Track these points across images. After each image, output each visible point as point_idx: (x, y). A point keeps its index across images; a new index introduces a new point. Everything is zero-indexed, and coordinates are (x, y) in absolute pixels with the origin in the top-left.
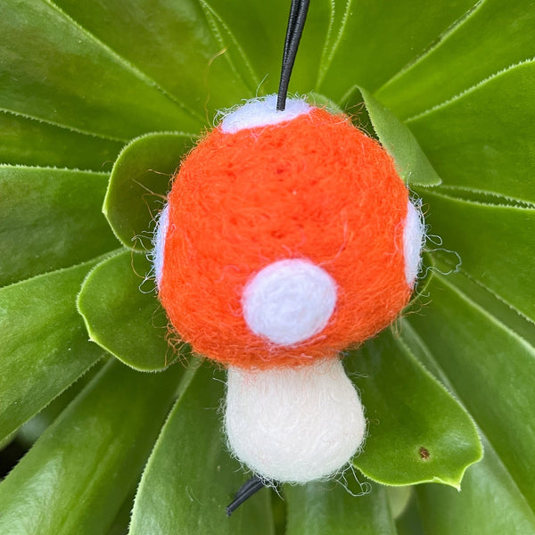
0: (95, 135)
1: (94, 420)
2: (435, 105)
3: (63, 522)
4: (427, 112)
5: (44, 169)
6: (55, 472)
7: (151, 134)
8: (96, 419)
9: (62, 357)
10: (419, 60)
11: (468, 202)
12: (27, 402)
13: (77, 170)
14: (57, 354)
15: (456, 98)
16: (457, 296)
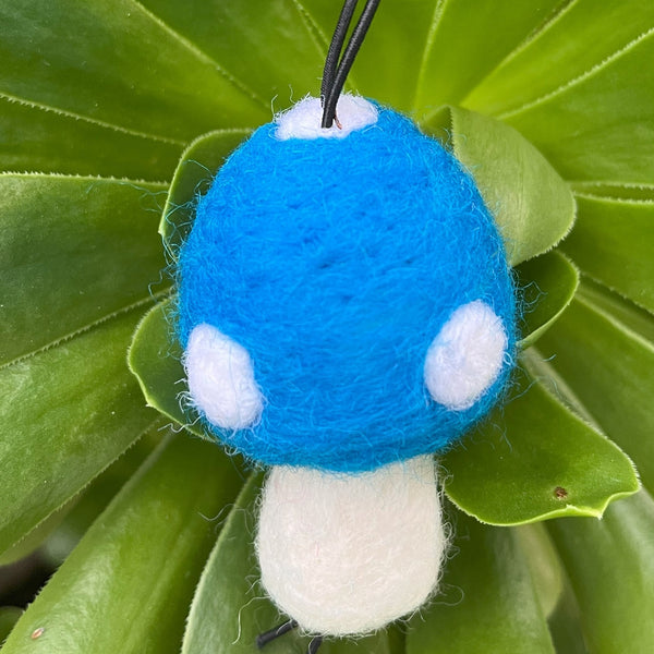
0: (144, 136)
1: (156, 505)
2: (570, 80)
3: (126, 634)
4: (561, 89)
5: (85, 178)
6: (111, 572)
7: (216, 132)
8: (159, 503)
9: (104, 423)
10: (548, 27)
11: (620, 201)
12: (60, 481)
13: (125, 180)
14: (98, 419)
15: (597, 68)
16: (610, 325)
